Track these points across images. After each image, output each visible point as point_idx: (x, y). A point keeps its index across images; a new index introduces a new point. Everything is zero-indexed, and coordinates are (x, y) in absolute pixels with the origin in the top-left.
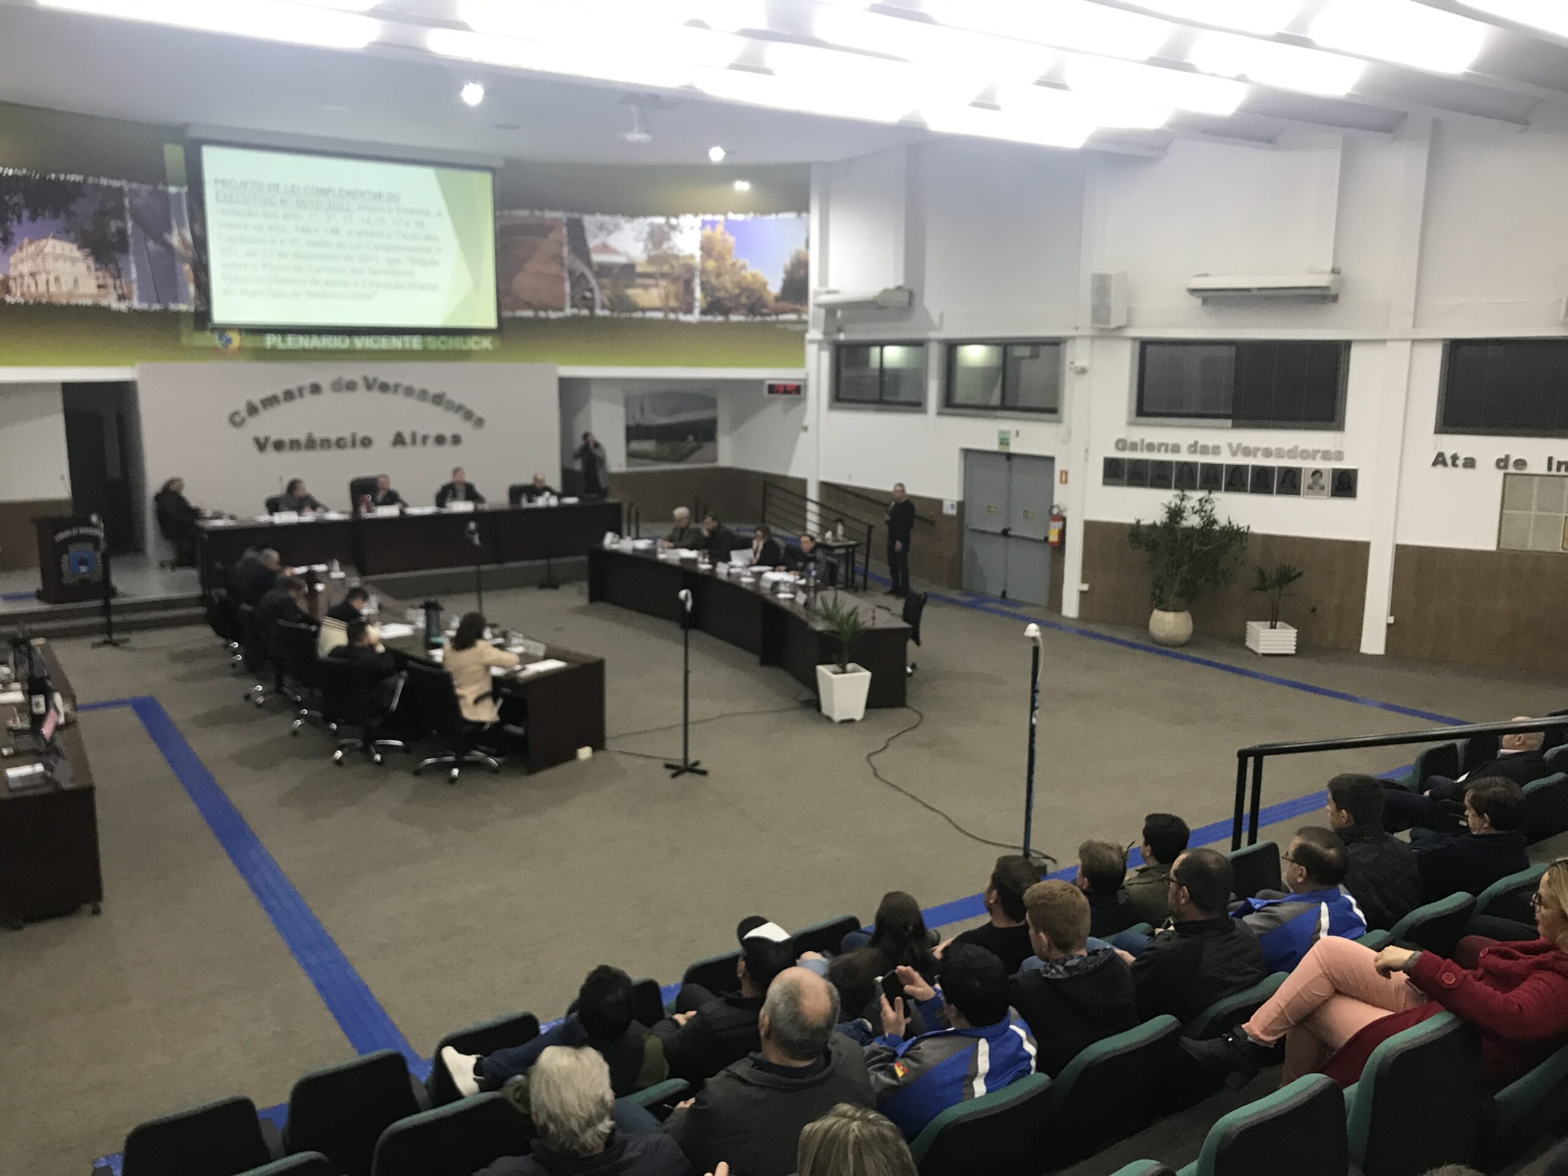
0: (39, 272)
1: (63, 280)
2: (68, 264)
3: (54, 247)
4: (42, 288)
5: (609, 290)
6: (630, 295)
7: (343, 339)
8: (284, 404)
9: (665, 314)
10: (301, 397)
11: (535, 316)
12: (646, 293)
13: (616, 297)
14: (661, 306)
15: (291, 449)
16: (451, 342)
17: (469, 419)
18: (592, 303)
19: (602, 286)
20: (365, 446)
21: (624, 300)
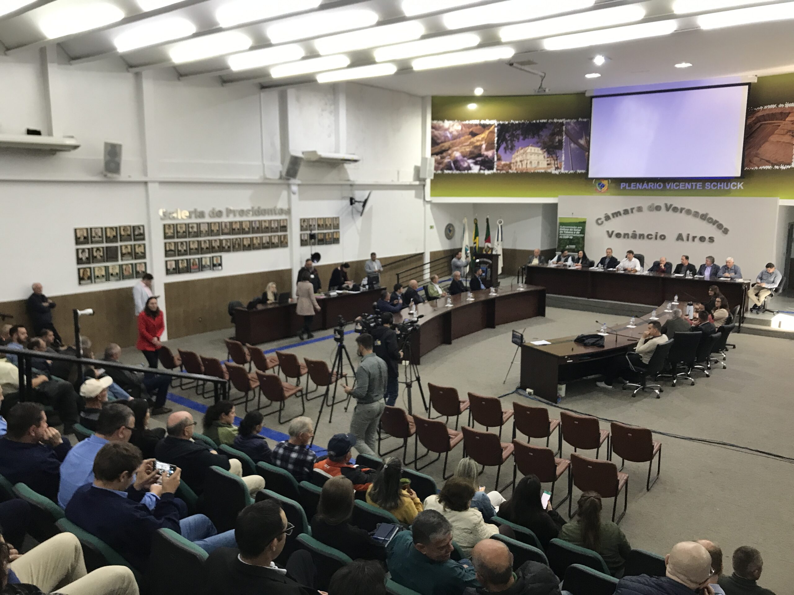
0: (524, 160)
1: (533, 163)
2: (536, 155)
3: (531, 149)
4: (524, 166)
7: (660, 185)
8: (623, 216)
10: (632, 213)
11: (771, 168)
15: (624, 238)
16: (719, 186)
17: (720, 229)
20: (662, 239)
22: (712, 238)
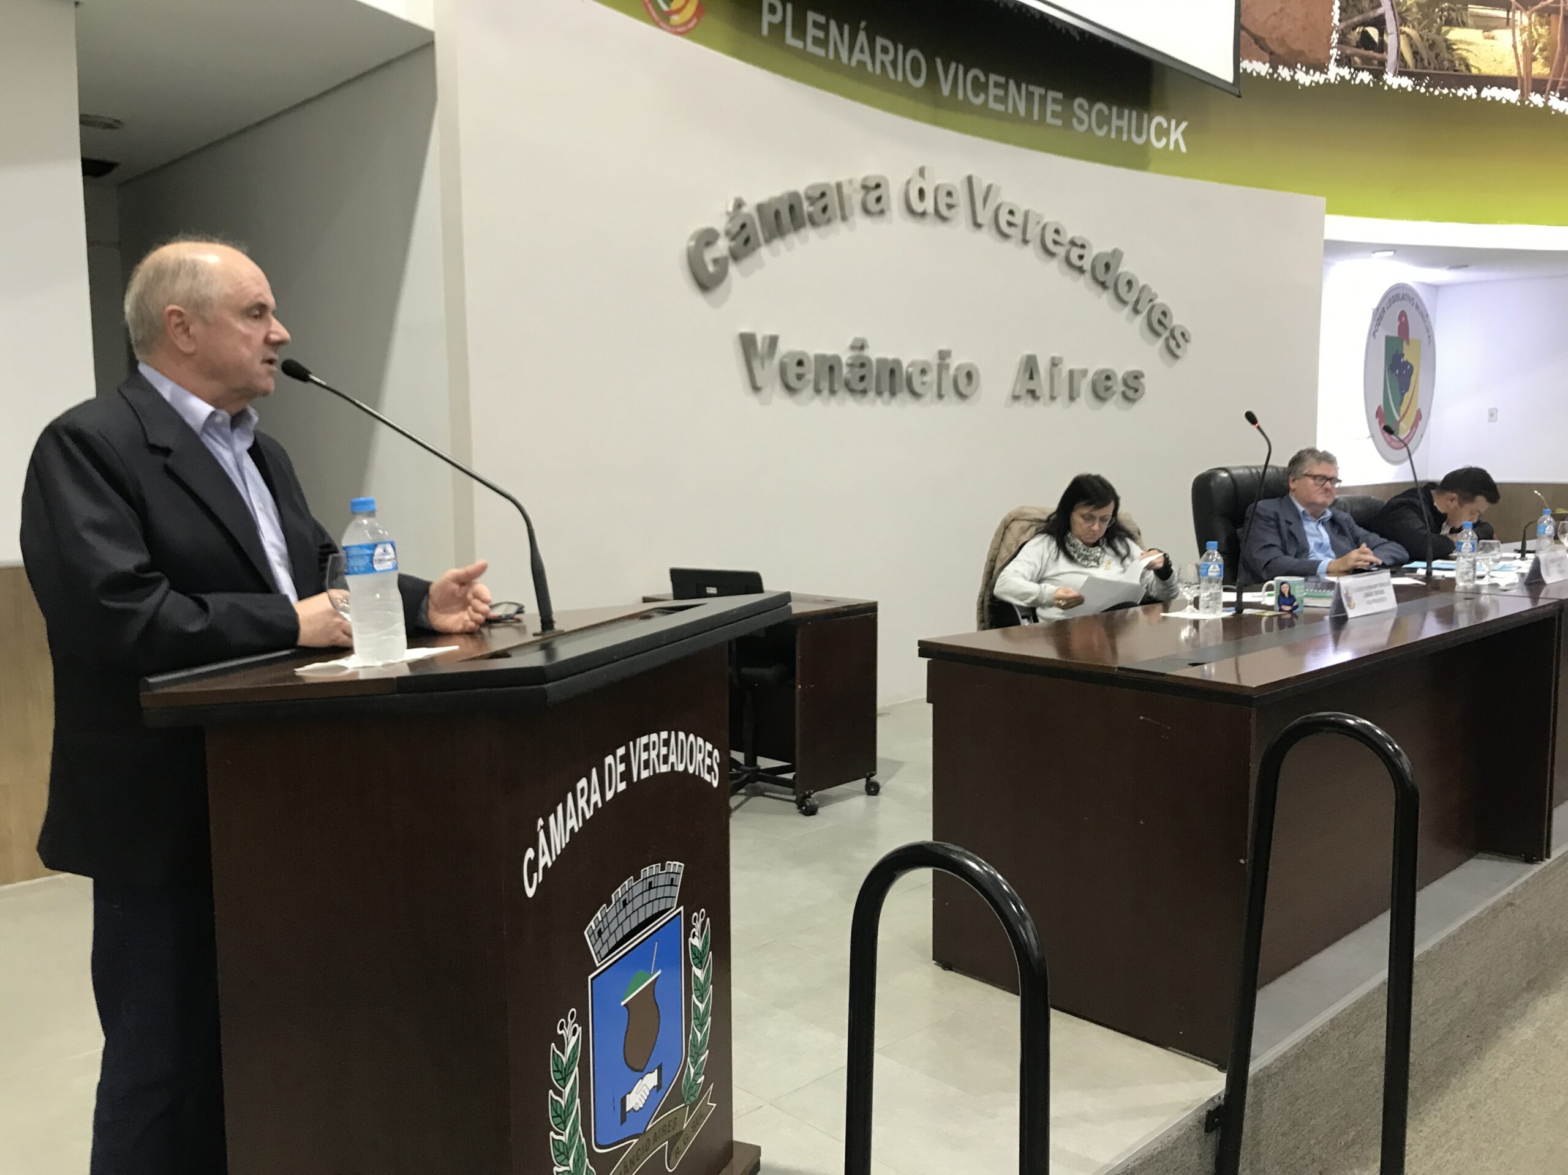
5: (1414, 27)
6: (1454, 44)
7: (915, 61)
8: (810, 233)
9: (1522, 94)
10: (844, 218)
11: (1270, 74)
12: (1488, 40)
13: (1427, 45)
14: (1514, 74)
15: (818, 391)
16: (1115, 122)
17: (1158, 334)
18: (1377, 55)
19: (1399, 14)
20: (962, 396)
21: (1441, 55)
22: (1131, 382)
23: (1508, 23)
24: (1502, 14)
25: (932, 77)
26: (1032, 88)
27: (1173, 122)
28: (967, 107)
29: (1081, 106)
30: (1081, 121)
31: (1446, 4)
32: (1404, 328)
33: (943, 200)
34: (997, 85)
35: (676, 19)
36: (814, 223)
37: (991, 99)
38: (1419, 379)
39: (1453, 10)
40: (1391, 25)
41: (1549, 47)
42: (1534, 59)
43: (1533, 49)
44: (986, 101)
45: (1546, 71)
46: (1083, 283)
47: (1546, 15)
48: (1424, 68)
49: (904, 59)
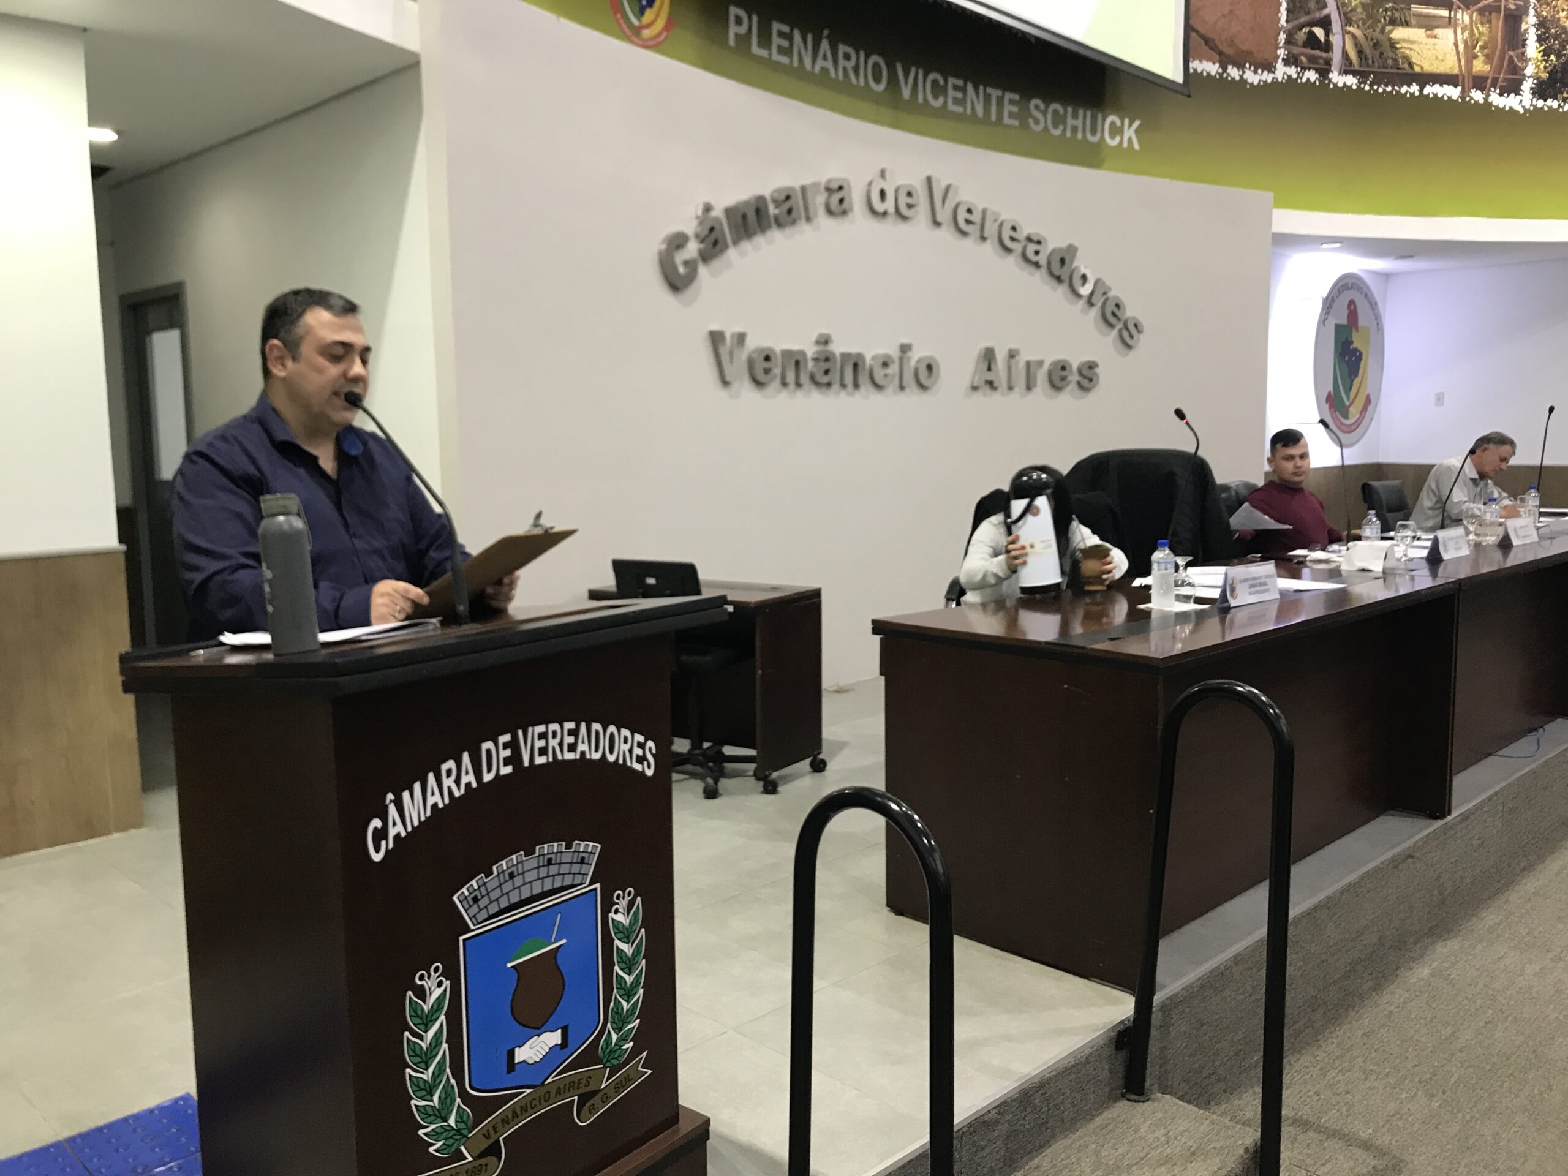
5: (1358, 27)
6: (1398, 43)
7: (876, 66)
8: (776, 235)
9: (1463, 91)
10: (808, 219)
11: (1219, 74)
12: (1430, 39)
13: (1372, 44)
14: (1456, 71)
15: (784, 384)
16: (1070, 121)
17: (1111, 326)
18: (1324, 55)
19: (1345, 14)
20: (922, 387)
21: (1385, 54)
22: (1085, 372)
23: (1450, 22)
24: (1444, 13)
25: (893, 81)
26: (989, 90)
27: (1127, 121)
28: (925, 109)
29: (1037, 107)
30: (1037, 122)
31: (1390, 4)
32: (1353, 315)
33: (903, 200)
34: (956, 88)
35: (646, 33)
36: (780, 224)
37: (950, 101)
38: (1368, 365)
39: (1396, 10)
40: (1336, 26)
41: (1489, 45)
42: (1475, 57)
43: (1474, 47)
44: (945, 103)
45: (1487, 68)
46: (1040, 276)
47: (1487, 14)
48: (1368, 66)
49: (866, 63)
